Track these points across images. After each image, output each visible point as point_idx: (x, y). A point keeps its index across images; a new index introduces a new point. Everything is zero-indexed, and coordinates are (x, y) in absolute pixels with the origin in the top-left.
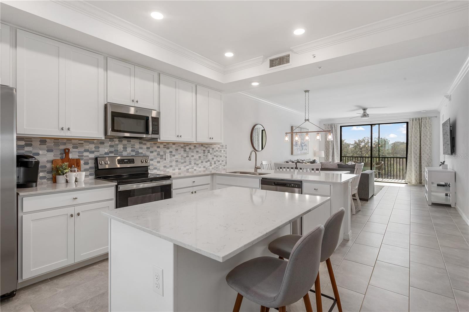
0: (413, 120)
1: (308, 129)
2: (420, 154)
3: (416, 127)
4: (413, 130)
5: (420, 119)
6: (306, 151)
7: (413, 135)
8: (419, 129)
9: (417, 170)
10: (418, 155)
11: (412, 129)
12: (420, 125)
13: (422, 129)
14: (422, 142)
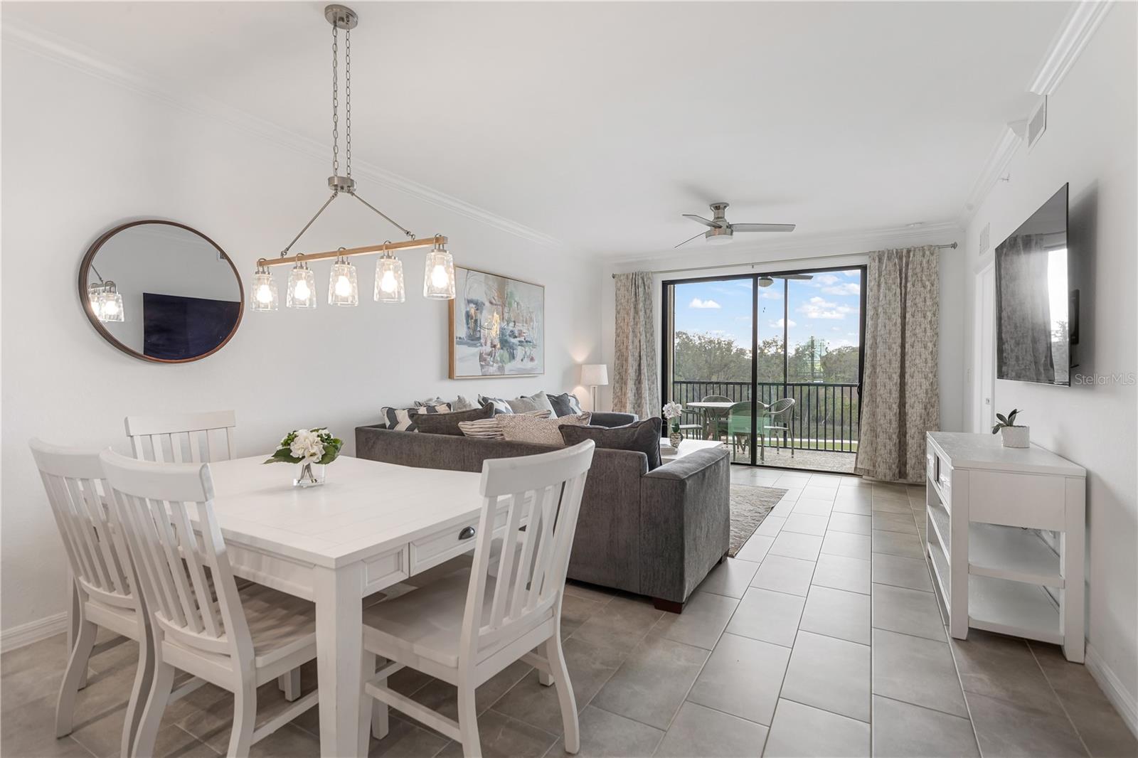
0: (880, 260)
1: (543, 287)
2: (902, 375)
3: (891, 281)
4: (881, 291)
5: (904, 253)
7: (880, 310)
8: (898, 290)
9: (891, 431)
10: (896, 377)
11: (879, 291)
12: (904, 275)
13: (908, 289)
14: (908, 334)
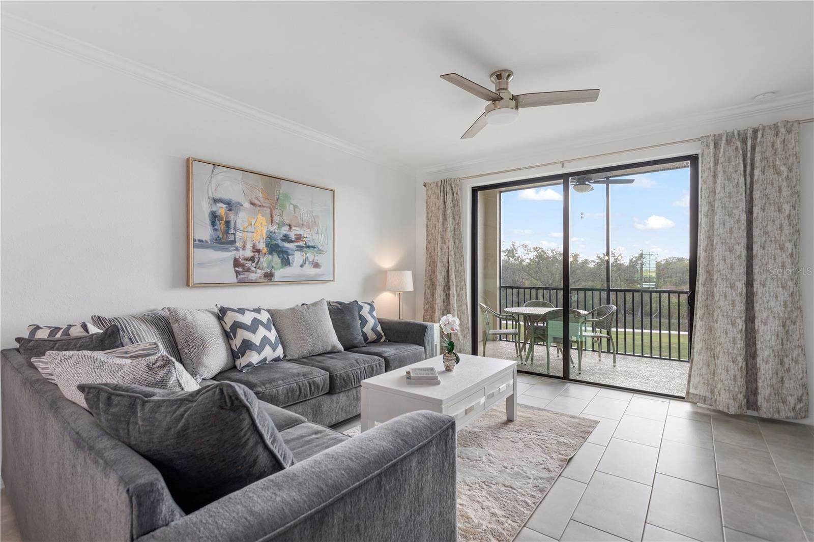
0: (716, 146)
1: (333, 191)
2: (749, 284)
3: (731, 170)
4: (719, 181)
5: (750, 133)
6: (309, 271)
7: (717, 204)
8: (742, 179)
9: (735, 351)
10: (741, 286)
11: (715, 183)
12: (749, 161)
13: (756, 178)
14: (756, 232)
